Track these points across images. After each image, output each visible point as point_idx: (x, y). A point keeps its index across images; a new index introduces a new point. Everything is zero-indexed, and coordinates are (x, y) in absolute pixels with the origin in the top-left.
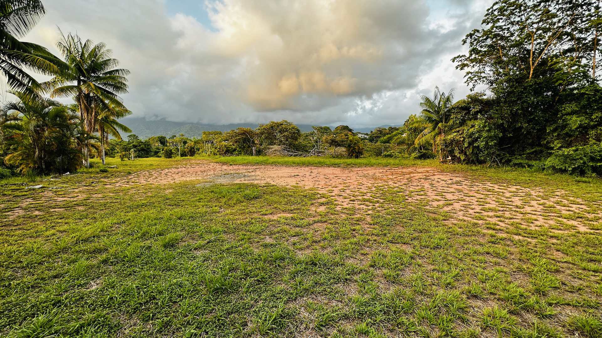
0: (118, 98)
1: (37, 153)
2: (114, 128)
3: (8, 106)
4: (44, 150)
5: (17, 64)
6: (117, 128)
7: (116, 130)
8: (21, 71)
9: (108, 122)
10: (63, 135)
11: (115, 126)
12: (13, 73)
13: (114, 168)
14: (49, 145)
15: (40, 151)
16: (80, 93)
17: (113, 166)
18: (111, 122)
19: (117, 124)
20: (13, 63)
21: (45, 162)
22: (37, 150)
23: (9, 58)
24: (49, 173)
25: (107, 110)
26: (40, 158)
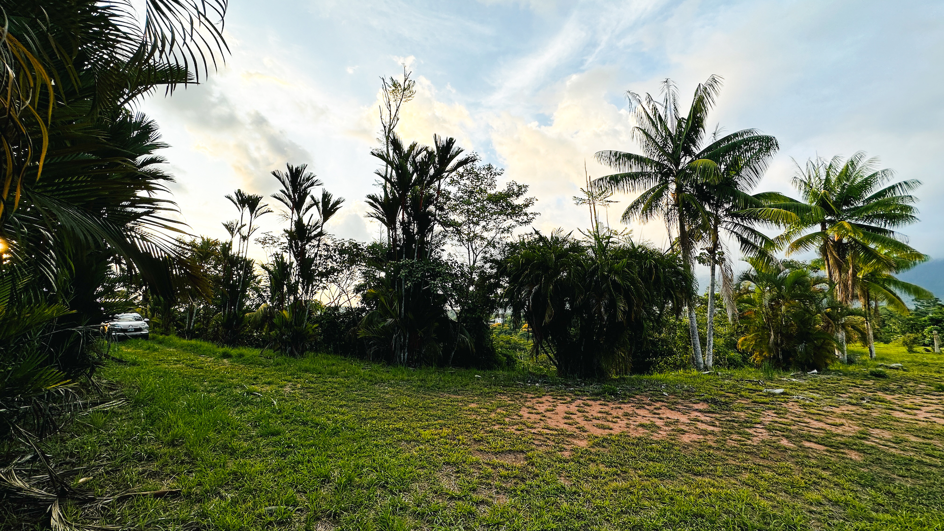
0: (896, 235)
1: (772, 337)
2: (891, 292)
3: (742, 277)
4: (781, 332)
5: (749, 225)
6: (898, 292)
7: (895, 295)
8: (753, 231)
9: (877, 282)
10: (804, 310)
11: (892, 288)
12: (745, 237)
13: (897, 369)
14: (786, 325)
15: (776, 334)
16: (826, 242)
17: (894, 365)
18: (885, 280)
19: (896, 283)
20: (745, 225)
21: (782, 349)
22: (772, 333)
23: (742, 219)
24: (788, 368)
25: (874, 261)
26: (776, 343)
